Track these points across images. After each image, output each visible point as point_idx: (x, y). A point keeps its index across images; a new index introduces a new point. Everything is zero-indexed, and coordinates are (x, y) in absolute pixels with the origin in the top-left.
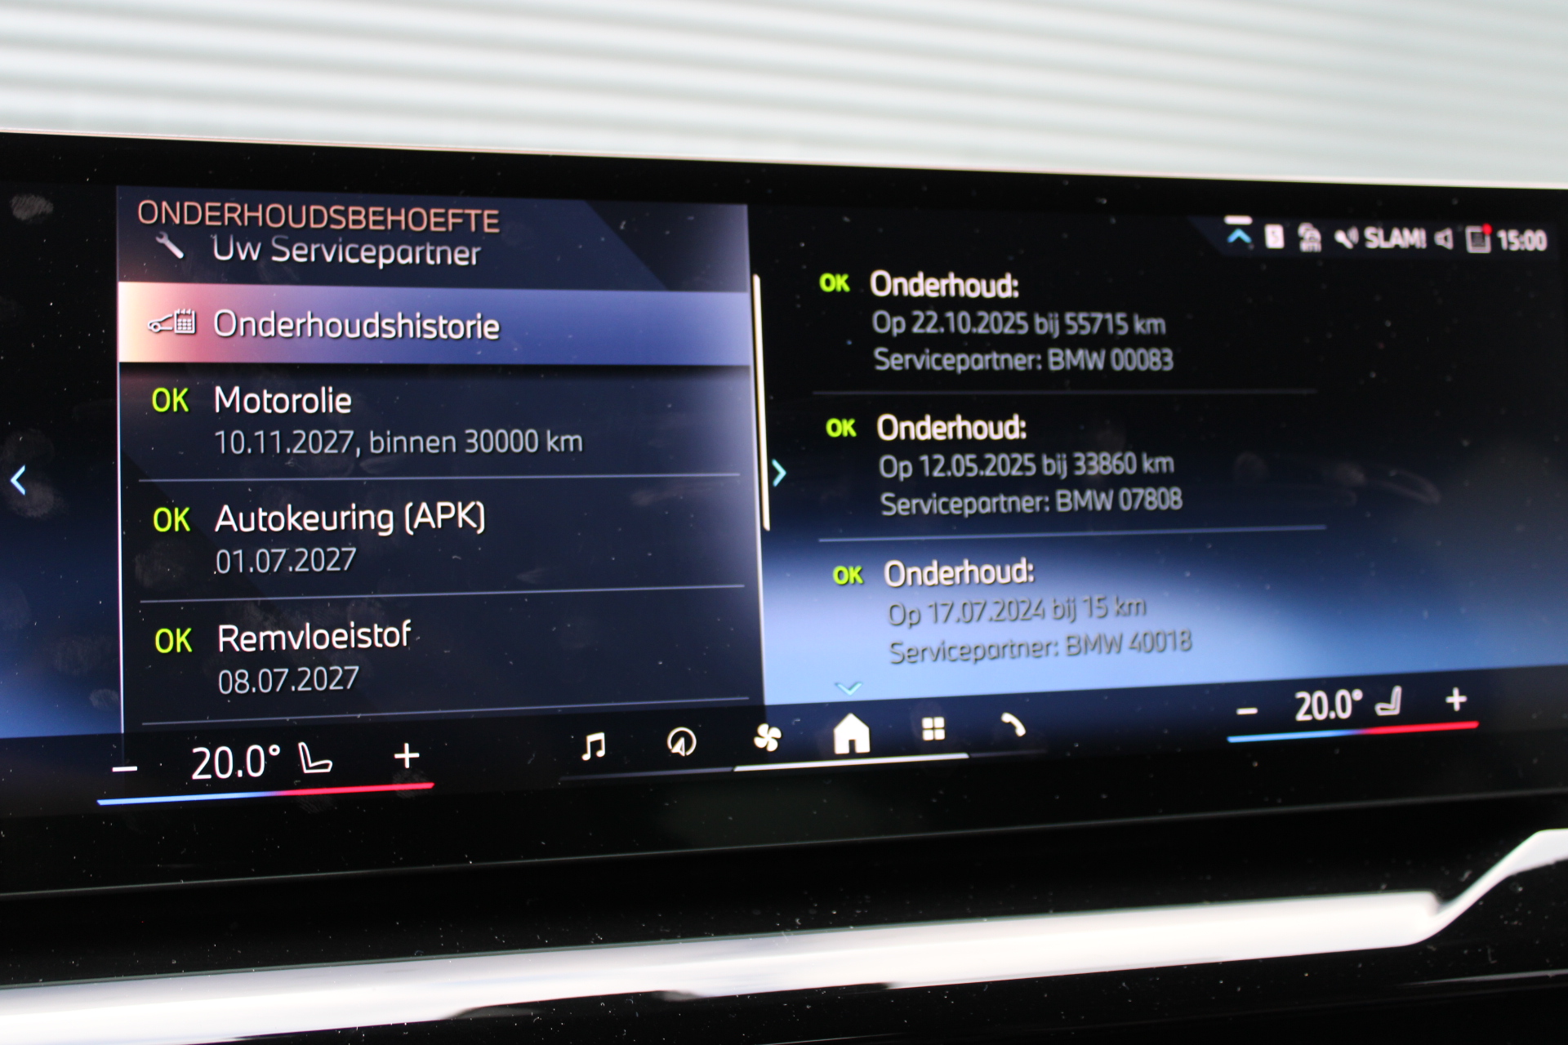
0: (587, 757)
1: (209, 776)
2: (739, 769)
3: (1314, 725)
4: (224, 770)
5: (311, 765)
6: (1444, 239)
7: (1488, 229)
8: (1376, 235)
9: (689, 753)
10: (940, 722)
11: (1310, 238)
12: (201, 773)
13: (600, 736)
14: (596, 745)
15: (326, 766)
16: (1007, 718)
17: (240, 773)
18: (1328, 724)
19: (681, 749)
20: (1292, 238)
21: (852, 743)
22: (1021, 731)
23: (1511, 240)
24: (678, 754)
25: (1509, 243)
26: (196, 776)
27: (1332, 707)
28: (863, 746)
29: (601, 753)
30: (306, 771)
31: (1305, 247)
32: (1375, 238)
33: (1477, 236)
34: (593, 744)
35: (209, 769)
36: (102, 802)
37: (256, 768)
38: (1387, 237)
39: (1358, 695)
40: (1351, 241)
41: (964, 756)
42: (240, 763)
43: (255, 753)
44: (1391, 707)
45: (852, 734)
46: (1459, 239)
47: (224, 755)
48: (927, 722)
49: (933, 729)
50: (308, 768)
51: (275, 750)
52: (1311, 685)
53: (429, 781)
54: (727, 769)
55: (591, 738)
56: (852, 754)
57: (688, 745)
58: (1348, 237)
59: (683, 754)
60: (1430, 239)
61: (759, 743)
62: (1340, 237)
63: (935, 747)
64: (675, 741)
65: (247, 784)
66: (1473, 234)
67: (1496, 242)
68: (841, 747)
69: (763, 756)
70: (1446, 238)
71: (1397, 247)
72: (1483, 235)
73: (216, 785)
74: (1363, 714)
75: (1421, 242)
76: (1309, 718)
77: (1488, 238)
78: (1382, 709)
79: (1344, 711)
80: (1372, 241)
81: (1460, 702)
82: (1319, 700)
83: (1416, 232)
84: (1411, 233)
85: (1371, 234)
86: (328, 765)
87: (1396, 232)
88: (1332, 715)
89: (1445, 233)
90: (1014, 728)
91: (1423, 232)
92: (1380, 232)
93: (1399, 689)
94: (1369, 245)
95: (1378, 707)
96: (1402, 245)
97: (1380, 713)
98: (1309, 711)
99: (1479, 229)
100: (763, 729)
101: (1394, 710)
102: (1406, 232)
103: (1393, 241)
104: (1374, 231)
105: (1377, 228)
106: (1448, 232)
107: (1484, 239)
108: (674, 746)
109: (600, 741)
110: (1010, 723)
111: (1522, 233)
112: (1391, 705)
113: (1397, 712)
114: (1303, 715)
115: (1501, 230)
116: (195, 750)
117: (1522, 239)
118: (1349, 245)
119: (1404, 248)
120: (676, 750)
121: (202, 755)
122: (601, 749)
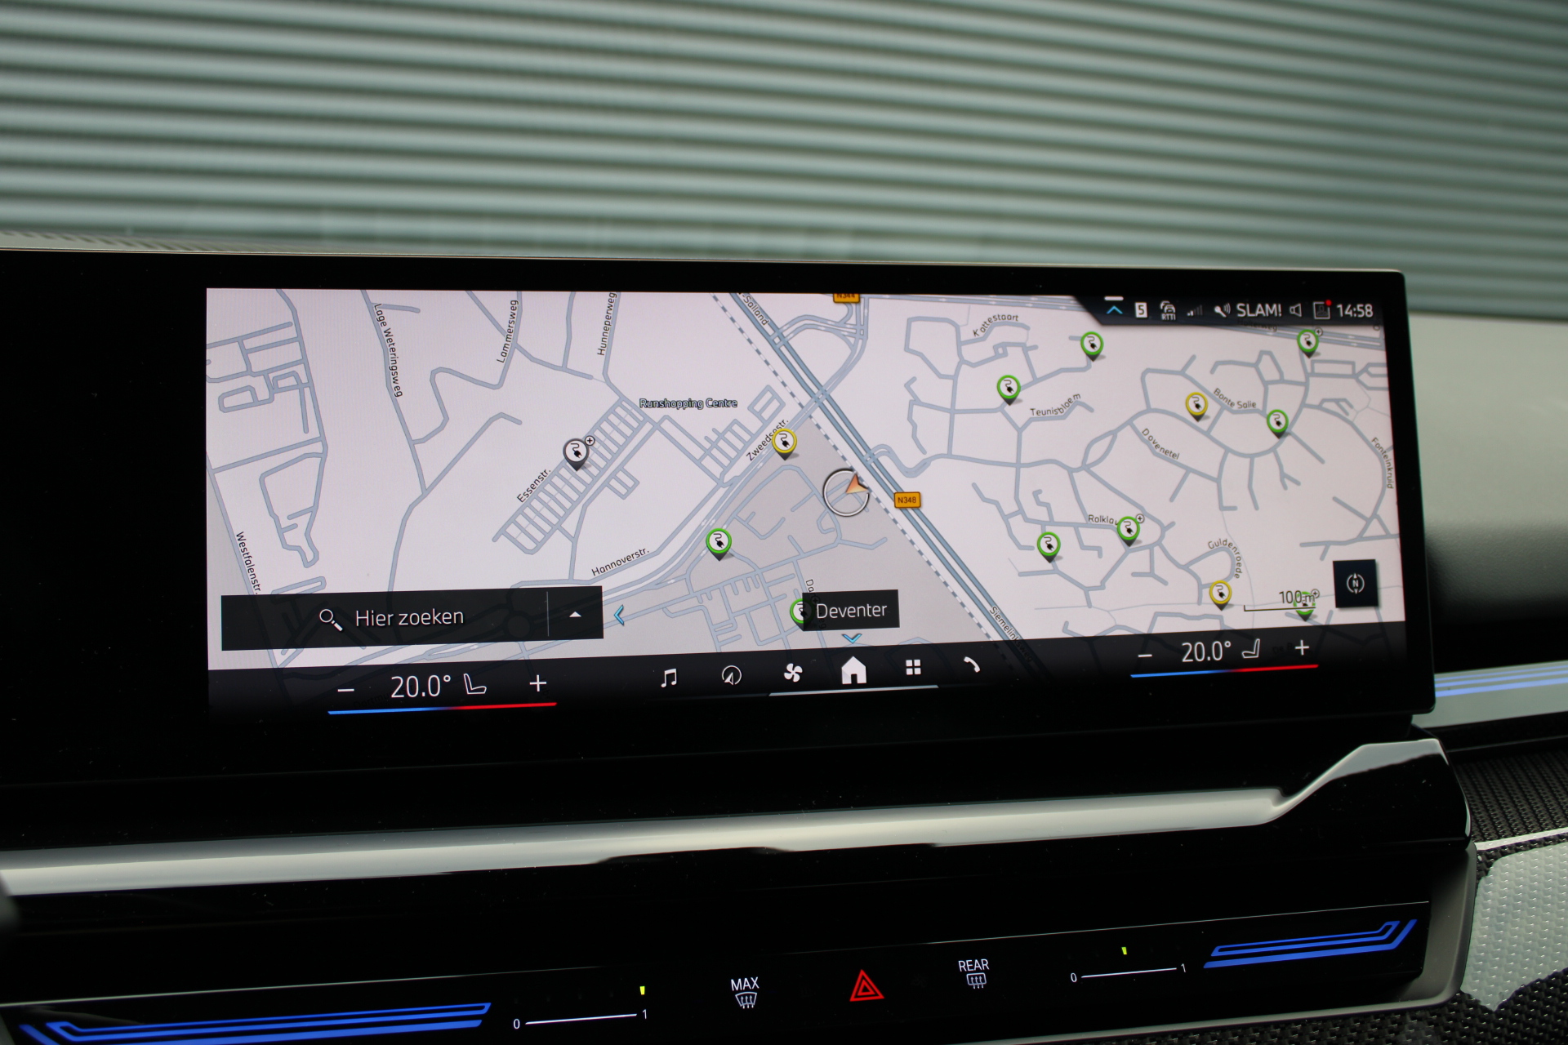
0: (664, 685)
1: (402, 696)
2: (772, 694)
3: (1195, 666)
4: (413, 692)
5: (472, 689)
6: (1295, 310)
7: (1329, 303)
8: (1244, 308)
9: (736, 683)
10: (917, 662)
12: (397, 694)
13: (674, 671)
14: (671, 677)
15: (482, 690)
16: (967, 660)
18: (1206, 665)
19: (731, 680)
21: (854, 677)
22: (977, 669)
23: (1345, 310)
24: (729, 684)
25: (1344, 313)
26: (393, 696)
27: (1209, 653)
28: (862, 679)
29: (674, 683)
30: (468, 693)
32: (1244, 311)
33: (1320, 307)
34: (668, 675)
35: (403, 691)
36: (331, 713)
37: (434, 691)
38: (1253, 310)
39: (1228, 644)
40: (1225, 313)
41: (936, 687)
42: (423, 688)
43: (434, 680)
44: (1254, 653)
45: (854, 670)
46: (1307, 310)
47: (412, 682)
48: (909, 663)
49: (913, 667)
50: (471, 692)
51: (447, 678)
52: (1193, 636)
53: (553, 702)
54: (764, 695)
55: (667, 672)
56: (854, 685)
57: (735, 678)
58: (1222, 310)
59: (732, 684)
60: (1284, 310)
61: (787, 676)
62: (1218, 309)
63: (914, 679)
64: (726, 674)
65: (428, 701)
66: (1317, 305)
67: (1335, 312)
68: (846, 680)
69: (791, 685)
70: (1297, 310)
71: (1260, 316)
72: (1325, 306)
73: (407, 702)
74: (1231, 658)
75: (1278, 313)
76: (1191, 660)
77: (1329, 309)
78: (1246, 654)
79: (1217, 656)
80: (1241, 313)
81: (1305, 650)
82: (1199, 647)
83: (1275, 306)
84: (1271, 306)
85: (1241, 307)
86: (484, 689)
87: (1260, 306)
88: (1209, 659)
89: (1296, 306)
90: (973, 667)
91: (1280, 306)
92: (1248, 306)
93: (1258, 640)
94: (1240, 315)
95: (1243, 653)
96: (1264, 315)
97: (1245, 657)
98: (1191, 656)
99: (1322, 303)
100: (790, 667)
101: (1255, 655)
102: (1267, 306)
103: (1258, 312)
104: (1243, 305)
105: (1245, 303)
106: (1299, 305)
107: (1326, 310)
108: (726, 677)
109: (674, 673)
110: (970, 663)
111: (1354, 306)
112: (1252, 650)
113: (1257, 656)
114: (1187, 658)
115: (1339, 303)
116: (393, 678)
117: (1355, 309)
118: (1224, 315)
119: (1266, 317)
120: (728, 680)
121: (398, 681)
122: (675, 680)
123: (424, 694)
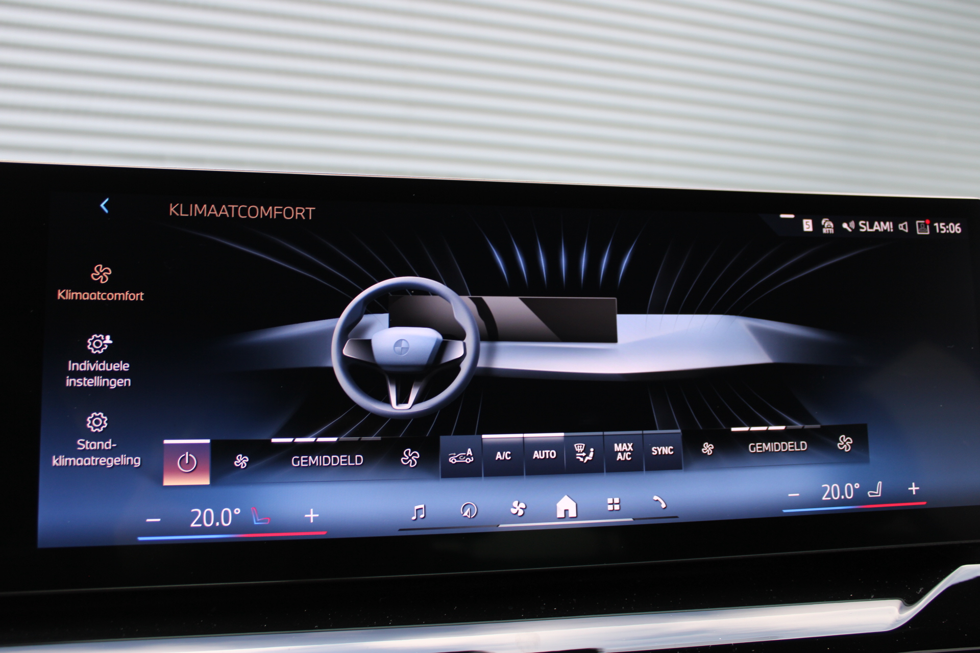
0: (414, 518)
1: (200, 525)
2: (501, 526)
3: (832, 503)
4: (208, 522)
5: (258, 520)
6: (903, 227)
7: (928, 222)
8: (865, 225)
9: (472, 516)
10: (616, 500)
11: (828, 226)
12: (195, 524)
13: (422, 506)
14: (419, 511)
16: (655, 498)
18: (840, 502)
19: (468, 514)
20: (818, 226)
21: (566, 511)
22: (663, 505)
23: (941, 227)
24: (466, 517)
25: (940, 230)
26: (193, 525)
27: (842, 492)
28: (572, 513)
29: (422, 516)
30: (255, 523)
31: (825, 231)
32: (864, 227)
33: (921, 225)
34: (417, 510)
35: (200, 521)
36: (140, 539)
37: (226, 522)
38: (871, 227)
39: (857, 486)
40: (850, 228)
41: (631, 520)
42: (217, 518)
43: (226, 513)
45: (566, 506)
46: (912, 227)
47: (209, 514)
48: (610, 500)
49: (613, 504)
50: (257, 522)
51: (238, 511)
52: (830, 480)
53: (324, 530)
55: (416, 507)
56: (566, 518)
57: (472, 512)
58: (848, 226)
59: (469, 517)
60: (895, 227)
61: (513, 511)
62: (845, 226)
63: (614, 514)
64: (464, 510)
65: (221, 530)
66: (919, 224)
67: (933, 229)
68: (560, 514)
69: (515, 518)
71: (877, 231)
72: (926, 224)
73: (203, 530)
74: (860, 496)
75: (890, 229)
76: (829, 499)
77: (928, 226)
78: (871, 494)
79: (849, 495)
80: (863, 228)
81: (916, 490)
82: (835, 488)
83: (888, 223)
84: (885, 224)
85: (862, 224)
86: (267, 520)
87: (876, 223)
88: (843, 497)
89: (904, 224)
90: (661, 503)
91: (891, 223)
92: (867, 223)
93: (880, 482)
94: (861, 230)
95: (869, 492)
96: (880, 230)
97: (870, 496)
98: (829, 495)
99: (923, 222)
100: (515, 503)
101: (878, 494)
102: (882, 223)
103: (875, 228)
104: (864, 222)
105: (866, 221)
106: (906, 223)
107: (926, 227)
108: (464, 512)
109: (422, 509)
110: (657, 501)
111: (947, 224)
112: (876, 491)
113: (880, 495)
114: (826, 497)
115: (935, 222)
116: (193, 510)
117: (947, 227)
118: (850, 230)
119: (881, 232)
120: (466, 514)
121: (197, 513)
122: (422, 514)
123: (218, 524)
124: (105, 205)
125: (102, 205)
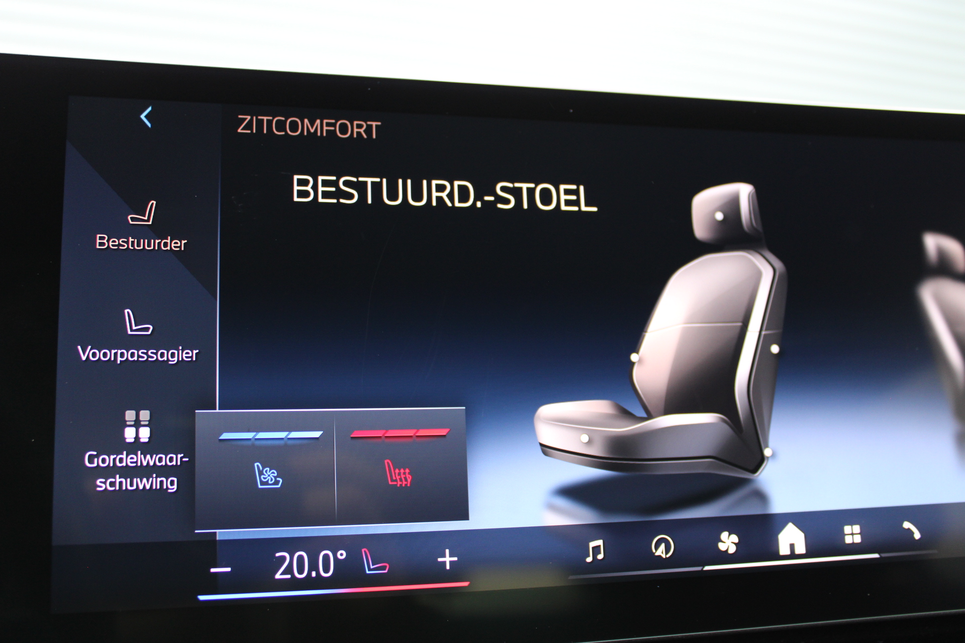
0: (589, 559)
1: (289, 576)
2: (707, 568)
4: (301, 571)
5: (372, 567)
9: (668, 556)
10: (857, 529)
12: (282, 574)
13: (600, 542)
14: (596, 550)
15: (383, 567)
16: (907, 525)
17: (314, 574)
19: (662, 553)
21: (792, 546)
22: (917, 535)
24: (660, 556)
26: (278, 576)
28: (801, 549)
29: (600, 556)
30: (368, 572)
34: (593, 548)
35: (289, 570)
36: (201, 598)
37: (326, 570)
41: (876, 556)
42: (314, 566)
43: (326, 557)
45: (792, 539)
47: (301, 558)
48: (847, 529)
49: (852, 534)
50: (370, 569)
51: (342, 555)
53: (465, 581)
54: (699, 569)
55: (593, 544)
56: (793, 556)
57: (667, 550)
59: (664, 556)
61: (722, 547)
63: (854, 549)
64: (657, 547)
65: (319, 582)
68: (784, 550)
69: (725, 557)
73: (294, 584)
86: (386, 567)
90: (912, 533)
100: (724, 535)
108: (656, 549)
109: (599, 546)
110: (909, 529)
116: (277, 555)
120: (658, 553)
121: (284, 558)
122: (600, 553)
124: (146, 117)
125: (143, 116)
